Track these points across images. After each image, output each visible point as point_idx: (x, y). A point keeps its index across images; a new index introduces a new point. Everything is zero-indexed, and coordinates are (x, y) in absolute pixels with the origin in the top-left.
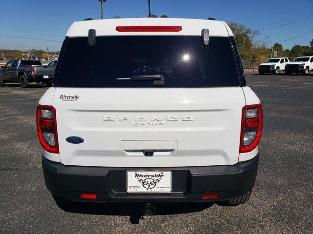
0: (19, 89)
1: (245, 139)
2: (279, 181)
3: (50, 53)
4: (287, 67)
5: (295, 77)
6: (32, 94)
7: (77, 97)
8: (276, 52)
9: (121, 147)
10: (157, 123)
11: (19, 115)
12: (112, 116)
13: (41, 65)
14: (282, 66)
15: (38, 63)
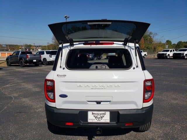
0: (20, 68)
1: (146, 96)
2: (167, 119)
3: (35, 46)
4: (174, 54)
5: (179, 60)
6: (27, 71)
7: (65, 76)
8: (167, 46)
9: (85, 100)
10: (103, 88)
11: (22, 83)
12: (81, 84)
13: (32, 54)
14: (171, 54)
15: (31, 53)
